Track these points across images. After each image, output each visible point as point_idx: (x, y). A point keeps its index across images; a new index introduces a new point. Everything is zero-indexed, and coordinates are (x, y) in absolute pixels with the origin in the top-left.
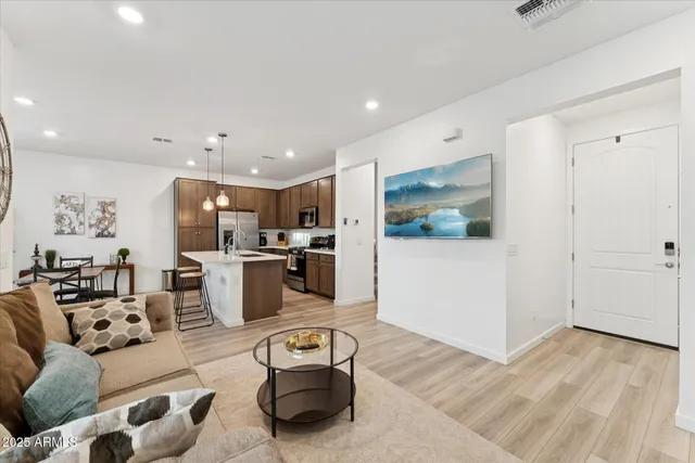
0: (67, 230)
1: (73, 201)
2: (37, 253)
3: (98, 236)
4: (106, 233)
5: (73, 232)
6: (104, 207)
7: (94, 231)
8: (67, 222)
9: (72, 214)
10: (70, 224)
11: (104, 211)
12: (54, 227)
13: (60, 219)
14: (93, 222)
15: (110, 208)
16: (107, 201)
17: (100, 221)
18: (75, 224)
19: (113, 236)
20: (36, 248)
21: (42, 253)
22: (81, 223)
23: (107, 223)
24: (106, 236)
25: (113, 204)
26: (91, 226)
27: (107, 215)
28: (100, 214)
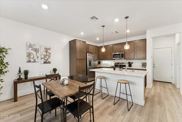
0: (32, 60)
1: (35, 47)
2: (20, 71)
3: (45, 63)
4: (47, 61)
5: (35, 61)
6: (47, 50)
7: (43, 61)
8: (32, 57)
9: (34, 53)
10: (33, 57)
11: (47, 52)
12: (26, 59)
13: (29, 55)
14: (43, 57)
15: (49, 51)
16: (48, 48)
17: (45, 56)
18: (36, 57)
19: (50, 63)
20: (20, 69)
21: (22, 71)
22: (38, 57)
23: (48, 57)
24: (47, 63)
25: (49, 49)
26: (41, 58)
27: (48, 54)
28: (45, 53)
